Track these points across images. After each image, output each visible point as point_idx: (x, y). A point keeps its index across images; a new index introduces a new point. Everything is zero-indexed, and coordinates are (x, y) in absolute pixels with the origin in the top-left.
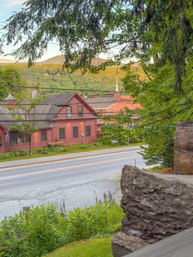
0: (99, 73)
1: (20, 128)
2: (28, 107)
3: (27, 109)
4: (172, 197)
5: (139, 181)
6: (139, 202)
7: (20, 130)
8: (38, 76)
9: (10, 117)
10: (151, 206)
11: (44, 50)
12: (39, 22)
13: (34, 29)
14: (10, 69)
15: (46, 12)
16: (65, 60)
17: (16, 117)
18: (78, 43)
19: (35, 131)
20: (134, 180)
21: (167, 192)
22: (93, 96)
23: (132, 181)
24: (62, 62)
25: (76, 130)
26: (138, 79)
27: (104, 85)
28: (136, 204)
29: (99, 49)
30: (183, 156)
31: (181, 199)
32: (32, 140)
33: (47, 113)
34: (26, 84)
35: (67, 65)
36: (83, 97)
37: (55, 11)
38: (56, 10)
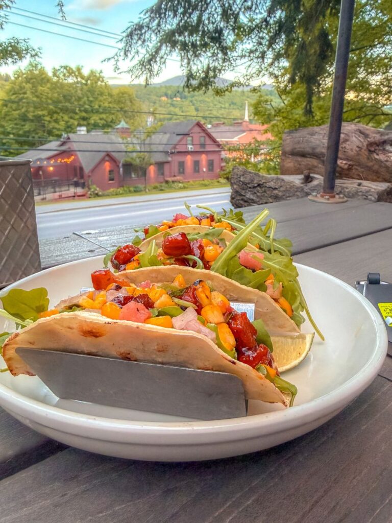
0: (224, 95)
1: (135, 160)
2: (143, 137)
3: (143, 138)
4: (272, 190)
5: (246, 178)
6: (244, 196)
7: (134, 163)
8: (155, 100)
9: (123, 148)
10: (254, 198)
11: (163, 66)
12: (158, 33)
13: (152, 41)
14: (123, 91)
15: (166, 22)
16: (186, 79)
17: (130, 148)
18: (200, 58)
19: (151, 164)
20: (242, 177)
21: (268, 186)
22: (218, 125)
23: (240, 178)
24: (182, 82)
25: (197, 164)
26: (271, 104)
27: (231, 112)
28: (242, 197)
29: (225, 67)
30: (288, 160)
31: (279, 191)
32: (147, 175)
33: (165, 142)
34: (141, 109)
35: (188, 86)
36: (207, 126)
37: (176, 21)
38: (177, 19)
